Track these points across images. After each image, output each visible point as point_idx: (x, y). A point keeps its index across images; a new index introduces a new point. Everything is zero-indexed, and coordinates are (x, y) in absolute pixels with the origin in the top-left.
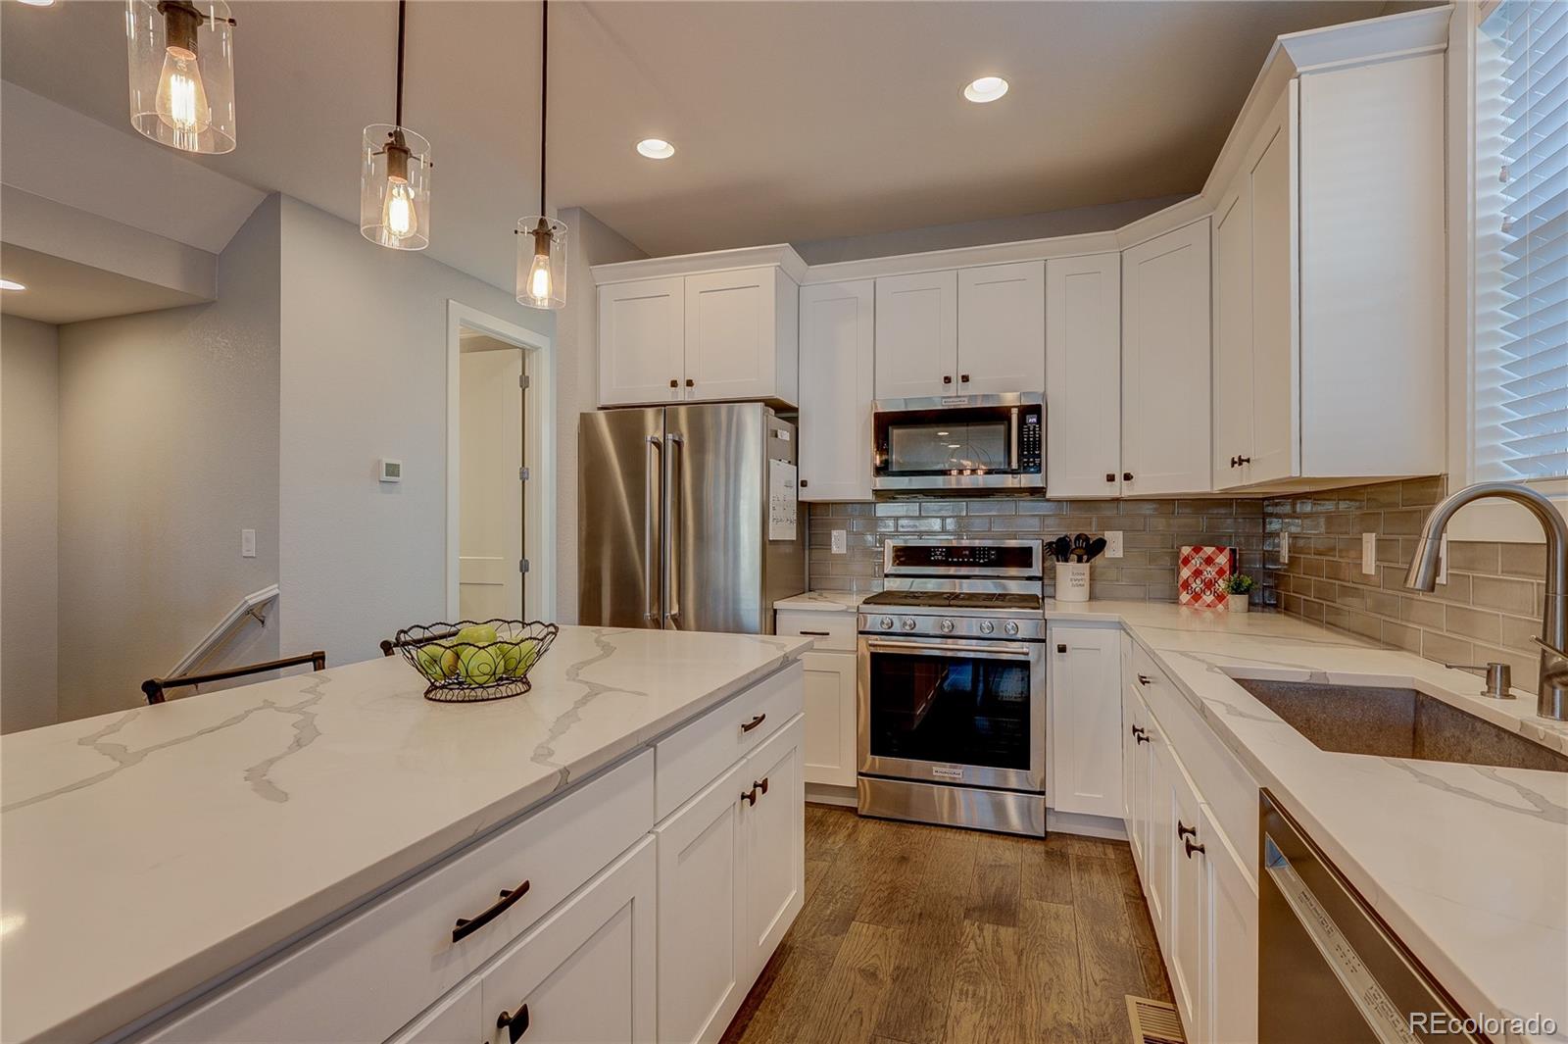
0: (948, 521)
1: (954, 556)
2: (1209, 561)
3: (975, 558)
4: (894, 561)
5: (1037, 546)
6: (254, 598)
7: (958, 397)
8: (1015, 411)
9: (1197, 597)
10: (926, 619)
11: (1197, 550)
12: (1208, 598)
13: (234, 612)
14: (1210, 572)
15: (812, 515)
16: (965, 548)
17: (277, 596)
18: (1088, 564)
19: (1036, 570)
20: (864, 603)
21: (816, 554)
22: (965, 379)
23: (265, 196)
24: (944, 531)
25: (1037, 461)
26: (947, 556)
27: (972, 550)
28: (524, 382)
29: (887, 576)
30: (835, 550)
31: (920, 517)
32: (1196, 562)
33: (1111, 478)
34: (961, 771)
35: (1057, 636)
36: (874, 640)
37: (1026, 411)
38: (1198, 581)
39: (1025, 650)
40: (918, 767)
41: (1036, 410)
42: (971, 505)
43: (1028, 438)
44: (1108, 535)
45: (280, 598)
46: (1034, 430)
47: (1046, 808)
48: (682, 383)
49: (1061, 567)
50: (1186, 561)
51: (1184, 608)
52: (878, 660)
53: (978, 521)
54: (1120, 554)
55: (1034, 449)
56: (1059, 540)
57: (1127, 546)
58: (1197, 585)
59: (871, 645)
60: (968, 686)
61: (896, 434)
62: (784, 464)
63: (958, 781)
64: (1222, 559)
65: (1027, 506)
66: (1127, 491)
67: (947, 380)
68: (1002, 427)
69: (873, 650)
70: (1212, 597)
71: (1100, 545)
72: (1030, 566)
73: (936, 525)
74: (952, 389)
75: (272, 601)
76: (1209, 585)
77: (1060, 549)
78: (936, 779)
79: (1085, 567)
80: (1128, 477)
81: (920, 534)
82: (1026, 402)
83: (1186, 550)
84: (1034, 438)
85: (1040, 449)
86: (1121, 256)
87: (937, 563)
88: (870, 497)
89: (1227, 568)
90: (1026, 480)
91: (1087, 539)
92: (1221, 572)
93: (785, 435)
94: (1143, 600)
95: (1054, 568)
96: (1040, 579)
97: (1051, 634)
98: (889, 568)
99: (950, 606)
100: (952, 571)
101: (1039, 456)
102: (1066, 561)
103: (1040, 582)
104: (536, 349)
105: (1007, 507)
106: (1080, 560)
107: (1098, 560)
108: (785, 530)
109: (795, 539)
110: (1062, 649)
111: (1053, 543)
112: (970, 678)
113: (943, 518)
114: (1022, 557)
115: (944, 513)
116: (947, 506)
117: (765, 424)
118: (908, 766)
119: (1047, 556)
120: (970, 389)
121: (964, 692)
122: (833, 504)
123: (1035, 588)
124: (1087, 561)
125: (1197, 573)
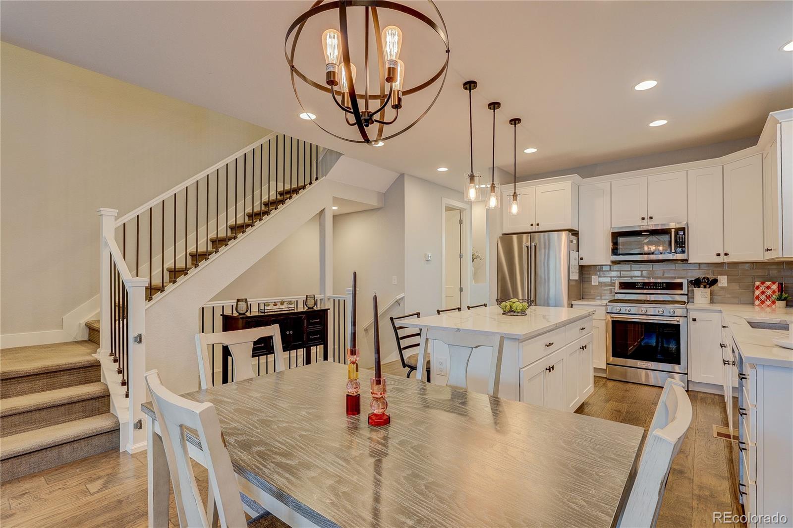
0: (644, 272)
1: (646, 285)
2: (768, 288)
3: (656, 287)
4: (620, 287)
5: (686, 282)
6: (398, 297)
7: (648, 225)
8: (673, 231)
9: (763, 302)
10: (634, 308)
11: (763, 283)
12: (768, 303)
13: (392, 301)
14: (769, 292)
15: (584, 270)
16: (652, 283)
17: (404, 297)
18: (709, 289)
19: (685, 291)
20: (609, 302)
21: (585, 285)
22: (651, 218)
23: (399, 175)
24: (641, 276)
25: (684, 249)
26: (643, 286)
27: (655, 284)
28: (461, 222)
29: (616, 293)
30: (593, 284)
31: (631, 270)
32: (762, 288)
33: (718, 255)
34: (650, 364)
35: (692, 315)
36: (613, 315)
37: (677, 230)
38: (763, 296)
39: (678, 320)
40: (630, 362)
41: (683, 229)
42: (654, 266)
43: (680, 240)
44: (719, 278)
45: (405, 297)
46: (682, 237)
47: (688, 381)
48: (535, 225)
49: (696, 290)
50: (758, 288)
51: (757, 307)
52: (614, 323)
53: (657, 272)
54: (726, 285)
55: (682, 244)
56: (695, 279)
57: (729, 281)
58: (763, 298)
59: (612, 317)
60: (654, 345)
61: (621, 240)
62: (575, 252)
63: (650, 368)
64: (775, 287)
65: (679, 266)
66: (726, 260)
67: (643, 219)
68: (668, 236)
69: (613, 319)
70: (770, 302)
71: (715, 281)
72: (682, 289)
73: (638, 273)
74: (645, 223)
75: (402, 298)
76: (768, 297)
77: (697, 283)
78: (638, 367)
79: (708, 290)
80: (726, 254)
81: (631, 278)
82: (678, 226)
83: (757, 284)
84: (682, 240)
85: (685, 244)
86: (723, 167)
87: (639, 288)
88: (610, 263)
89: (777, 290)
90: (679, 256)
91: (708, 279)
92: (774, 292)
93: (575, 242)
94: (738, 304)
95: (693, 290)
96: (686, 295)
97: (689, 315)
98: (617, 290)
99: (645, 303)
100: (645, 291)
101: (685, 247)
102: (699, 287)
103: (687, 296)
104: (465, 209)
105: (671, 266)
106: (705, 287)
107: (714, 287)
108: (575, 276)
109: (578, 279)
110: (694, 320)
111: (693, 280)
112: (655, 341)
113: (642, 271)
114: (679, 286)
115: (641, 269)
116: (643, 266)
117: (568, 238)
118: (626, 362)
119: (689, 286)
120: (653, 222)
121: (651, 346)
122: (592, 266)
123: (685, 298)
124: (709, 288)
125: (763, 293)
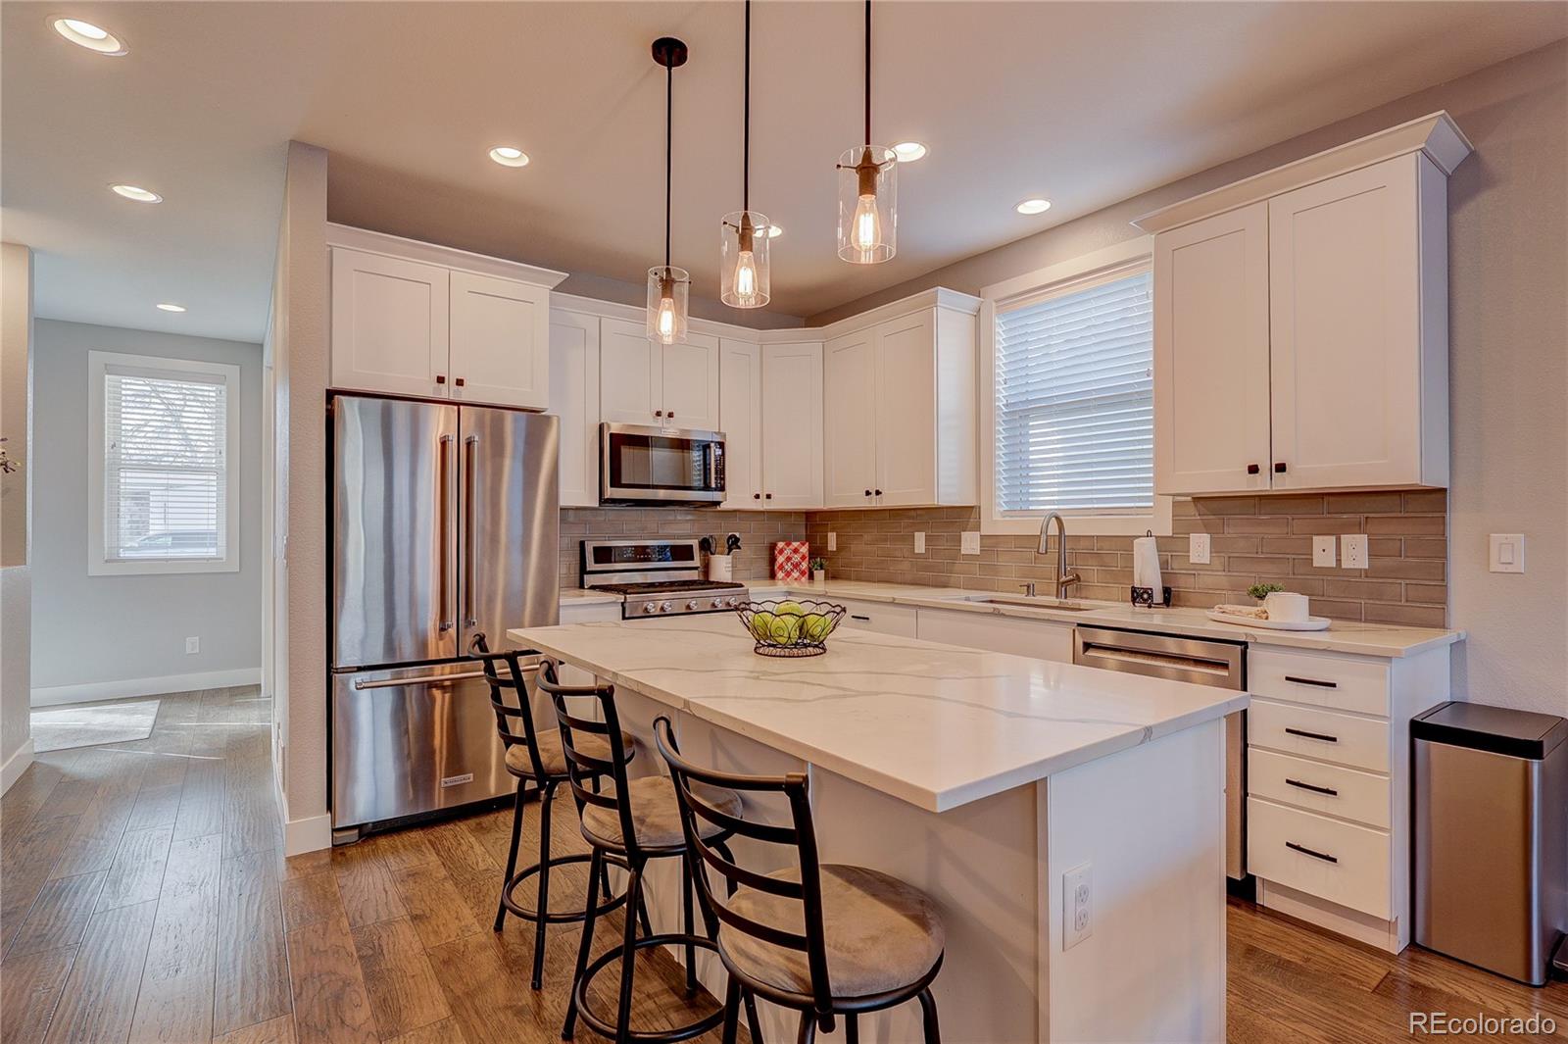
2: (796, 551)
4: (594, 558)
5: (695, 543)
9: (788, 574)
11: (788, 544)
12: (796, 574)
14: (796, 558)
18: (730, 557)
19: (697, 562)
32: (788, 552)
38: (789, 564)
49: (713, 558)
50: (781, 552)
51: (780, 582)
58: (788, 567)
64: (804, 550)
70: (798, 574)
72: (694, 559)
76: (796, 566)
80: (767, 497)
83: (781, 545)
89: (807, 555)
92: (803, 558)
95: (709, 560)
114: (688, 553)
119: (702, 551)
125: (789, 559)
